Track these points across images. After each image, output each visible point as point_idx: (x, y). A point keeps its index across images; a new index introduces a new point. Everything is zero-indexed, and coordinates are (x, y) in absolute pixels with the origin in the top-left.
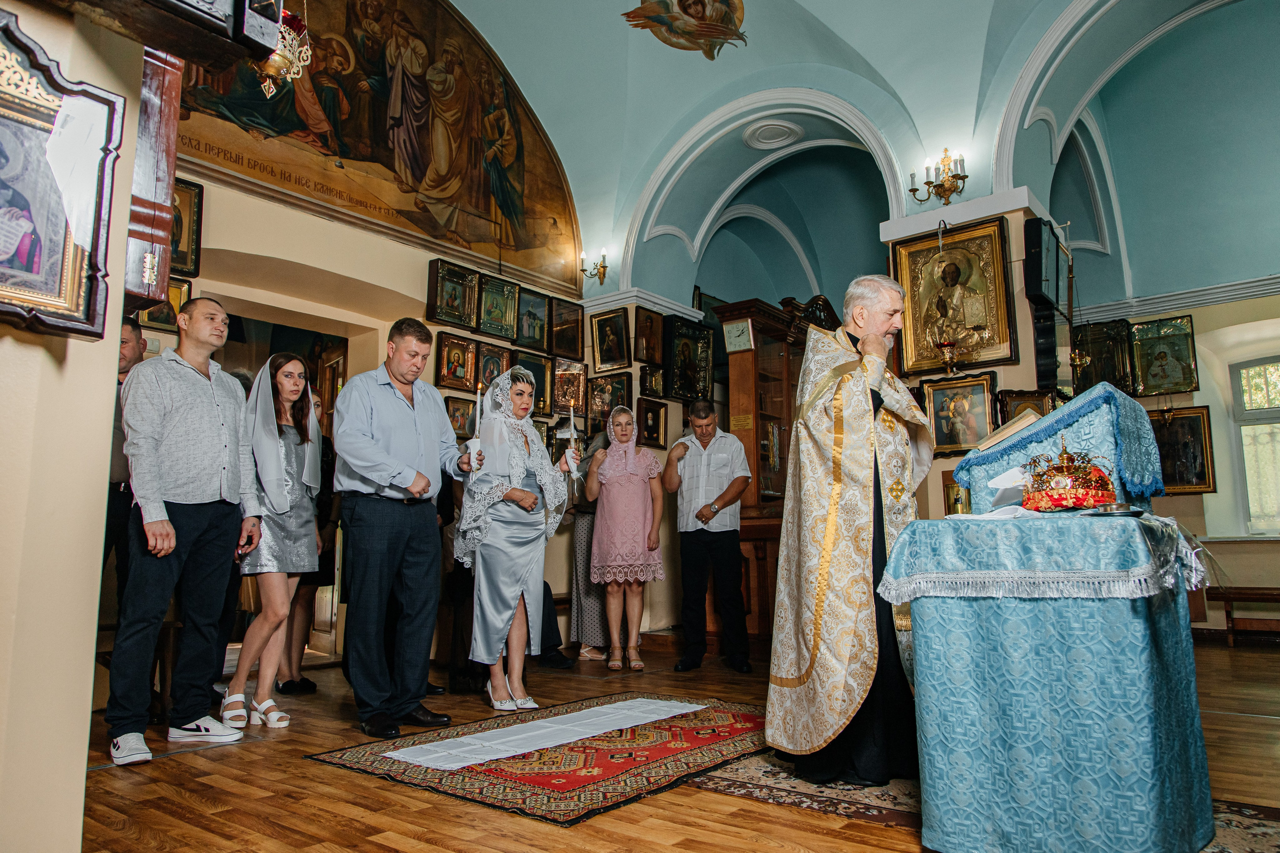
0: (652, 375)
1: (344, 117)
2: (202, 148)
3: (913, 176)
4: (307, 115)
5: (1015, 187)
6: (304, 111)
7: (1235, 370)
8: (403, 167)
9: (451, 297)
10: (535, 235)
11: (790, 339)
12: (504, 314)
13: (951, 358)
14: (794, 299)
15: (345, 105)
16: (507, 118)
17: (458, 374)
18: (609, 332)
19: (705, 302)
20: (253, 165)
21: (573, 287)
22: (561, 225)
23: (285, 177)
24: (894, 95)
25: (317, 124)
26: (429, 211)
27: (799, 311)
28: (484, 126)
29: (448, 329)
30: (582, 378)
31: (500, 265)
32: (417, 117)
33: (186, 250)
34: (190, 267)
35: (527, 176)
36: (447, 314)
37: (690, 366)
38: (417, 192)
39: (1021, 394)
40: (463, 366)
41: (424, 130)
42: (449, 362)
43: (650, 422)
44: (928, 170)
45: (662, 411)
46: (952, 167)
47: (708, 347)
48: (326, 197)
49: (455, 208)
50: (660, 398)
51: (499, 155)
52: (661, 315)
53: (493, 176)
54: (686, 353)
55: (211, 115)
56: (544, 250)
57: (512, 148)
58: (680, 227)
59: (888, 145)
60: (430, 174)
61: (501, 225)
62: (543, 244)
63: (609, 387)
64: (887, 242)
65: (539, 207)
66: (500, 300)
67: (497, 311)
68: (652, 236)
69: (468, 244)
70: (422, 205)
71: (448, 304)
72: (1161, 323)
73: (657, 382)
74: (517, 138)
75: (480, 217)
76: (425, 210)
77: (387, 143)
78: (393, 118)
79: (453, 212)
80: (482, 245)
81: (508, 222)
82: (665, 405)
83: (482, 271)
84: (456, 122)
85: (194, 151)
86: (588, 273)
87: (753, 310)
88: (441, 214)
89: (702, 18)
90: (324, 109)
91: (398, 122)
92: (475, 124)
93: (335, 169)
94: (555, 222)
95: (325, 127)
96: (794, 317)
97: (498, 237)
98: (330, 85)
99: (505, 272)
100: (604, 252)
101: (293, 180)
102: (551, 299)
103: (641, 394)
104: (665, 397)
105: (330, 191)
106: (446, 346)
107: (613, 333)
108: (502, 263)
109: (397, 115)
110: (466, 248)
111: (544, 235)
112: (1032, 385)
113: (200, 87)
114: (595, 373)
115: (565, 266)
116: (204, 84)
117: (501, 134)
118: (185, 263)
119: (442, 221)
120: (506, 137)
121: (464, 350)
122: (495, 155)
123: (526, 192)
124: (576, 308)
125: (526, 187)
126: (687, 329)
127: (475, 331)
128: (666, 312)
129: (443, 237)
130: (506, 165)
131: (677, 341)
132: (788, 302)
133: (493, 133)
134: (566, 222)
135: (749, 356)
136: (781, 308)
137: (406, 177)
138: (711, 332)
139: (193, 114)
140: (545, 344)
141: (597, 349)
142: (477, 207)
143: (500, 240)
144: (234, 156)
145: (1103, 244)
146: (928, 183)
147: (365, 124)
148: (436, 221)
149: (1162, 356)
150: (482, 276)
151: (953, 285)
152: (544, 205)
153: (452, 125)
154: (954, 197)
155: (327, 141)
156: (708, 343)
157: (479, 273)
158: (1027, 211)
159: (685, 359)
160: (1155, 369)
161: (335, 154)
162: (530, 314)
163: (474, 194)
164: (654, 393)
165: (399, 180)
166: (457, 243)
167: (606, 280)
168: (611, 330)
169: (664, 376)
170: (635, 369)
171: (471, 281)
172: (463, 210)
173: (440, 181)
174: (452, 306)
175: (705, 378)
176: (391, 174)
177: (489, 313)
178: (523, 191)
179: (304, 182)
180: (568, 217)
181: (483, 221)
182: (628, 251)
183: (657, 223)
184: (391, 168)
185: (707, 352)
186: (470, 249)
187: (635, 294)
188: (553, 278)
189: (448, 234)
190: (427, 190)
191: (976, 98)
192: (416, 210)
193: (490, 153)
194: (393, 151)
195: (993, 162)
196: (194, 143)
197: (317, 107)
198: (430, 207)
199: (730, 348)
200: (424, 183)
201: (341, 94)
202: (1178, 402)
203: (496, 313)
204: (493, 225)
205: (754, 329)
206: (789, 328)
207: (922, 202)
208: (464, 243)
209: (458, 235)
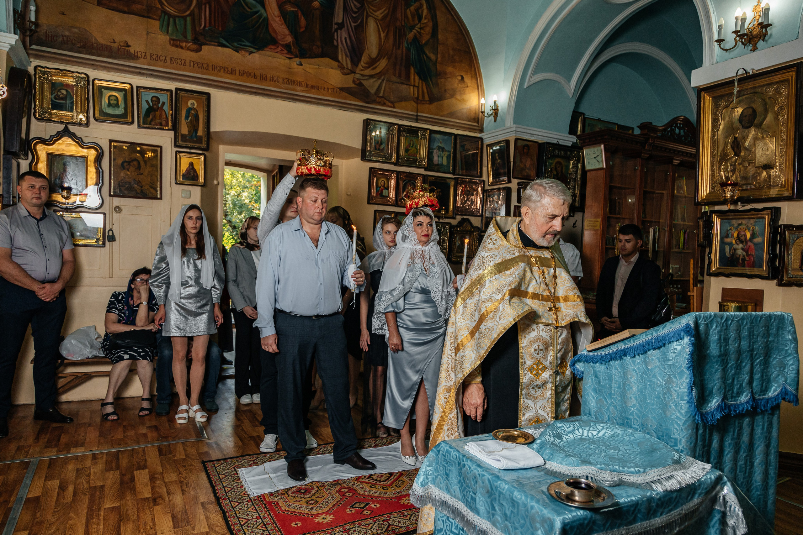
1: (302, 30)
2: (210, 68)
3: (720, 27)
4: (276, 33)
6: (274, 31)
8: (344, 57)
9: (378, 143)
10: (445, 90)
11: (645, 156)
12: (418, 151)
13: (732, 196)
14: (651, 123)
15: (303, 22)
16: (425, 7)
17: (384, 194)
18: (497, 157)
19: (589, 125)
20: (243, 73)
21: (476, 124)
22: (468, 80)
23: (263, 78)
25: (283, 38)
26: (363, 85)
28: (406, 17)
30: (479, 189)
31: (417, 116)
32: (355, 20)
33: (201, 134)
34: (204, 145)
35: (440, 48)
38: (355, 73)
40: (387, 189)
41: (360, 29)
42: (377, 186)
44: (736, 19)
47: (578, 163)
48: (291, 86)
49: (383, 80)
51: (418, 35)
52: (537, 142)
53: (413, 51)
54: (559, 169)
55: (215, 45)
56: (453, 100)
57: (429, 29)
58: (557, 73)
60: (365, 59)
61: (418, 87)
62: (452, 96)
64: (696, 88)
65: (450, 69)
66: (415, 140)
67: (414, 149)
68: (531, 83)
69: (393, 104)
70: (358, 82)
71: (376, 149)
74: (432, 20)
75: (402, 83)
76: (361, 84)
77: (333, 42)
78: (336, 24)
79: (381, 83)
80: (403, 104)
81: (424, 84)
83: (401, 123)
84: (385, 17)
85: (205, 71)
86: (486, 115)
87: (607, 137)
88: (372, 85)
90: (288, 27)
91: (341, 26)
92: (399, 16)
93: (296, 66)
94: (463, 78)
95: (289, 39)
97: (416, 95)
98: (292, 9)
99: (421, 120)
100: (495, 98)
101: (268, 79)
102: (456, 136)
105: (293, 82)
106: (375, 176)
107: (499, 158)
108: (419, 114)
109: (340, 21)
110: (391, 107)
111: (453, 89)
113: (207, 29)
114: (489, 185)
115: (470, 110)
116: (210, 26)
117: (420, 19)
118: (201, 143)
119: (373, 91)
120: (424, 21)
121: (388, 178)
122: (415, 36)
123: (439, 59)
124: (476, 140)
125: (439, 56)
127: (396, 164)
128: (541, 140)
129: (374, 102)
130: (424, 42)
132: (646, 127)
133: (413, 20)
134: (472, 77)
135: (602, 173)
137: (347, 64)
139: (205, 48)
140: (451, 168)
141: (490, 169)
142: (400, 76)
143: (417, 98)
144: (230, 70)
146: (736, 32)
147: (317, 32)
148: (369, 92)
150: (400, 126)
151: (749, 127)
152: (454, 67)
153: (381, 20)
155: (291, 48)
156: (578, 160)
157: (397, 124)
161: (296, 57)
162: (439, 148)
163: (398, 67)
165: (341, 67)
166: (384, 104)
167: (498, 118)
168: (499, 156)
170: (514, 184)
171: (393, 130)
172: (389, 81)
173: (372, 62)
174: (379, 149)
175: (574, 187)
176: (336, 64)
177: (407, 150)
178: (437, 59)
179: (275, 79)
180: (473, 73)
181: (404, 86)
182: (512, 95)
183: (535, 72)
184: (336, 59)
186: (394, 107)
187: (514, 129)
188: (460, 120)
189: (377, 99)
190: (362, 70)
192: (353, 85)
193: (411, 36)
194: (337, 47)
196: (205, 66)
197: (284, 26)
198: (363, 82)
199: (588, 167)
200: (360, 64)
201: (300, 14)
203: (412, 150)
204: (412, 88)
205: (606, 152)
206: (644, 147)
207: (727, 50)
208: (390, 104)
209: (385, 99)
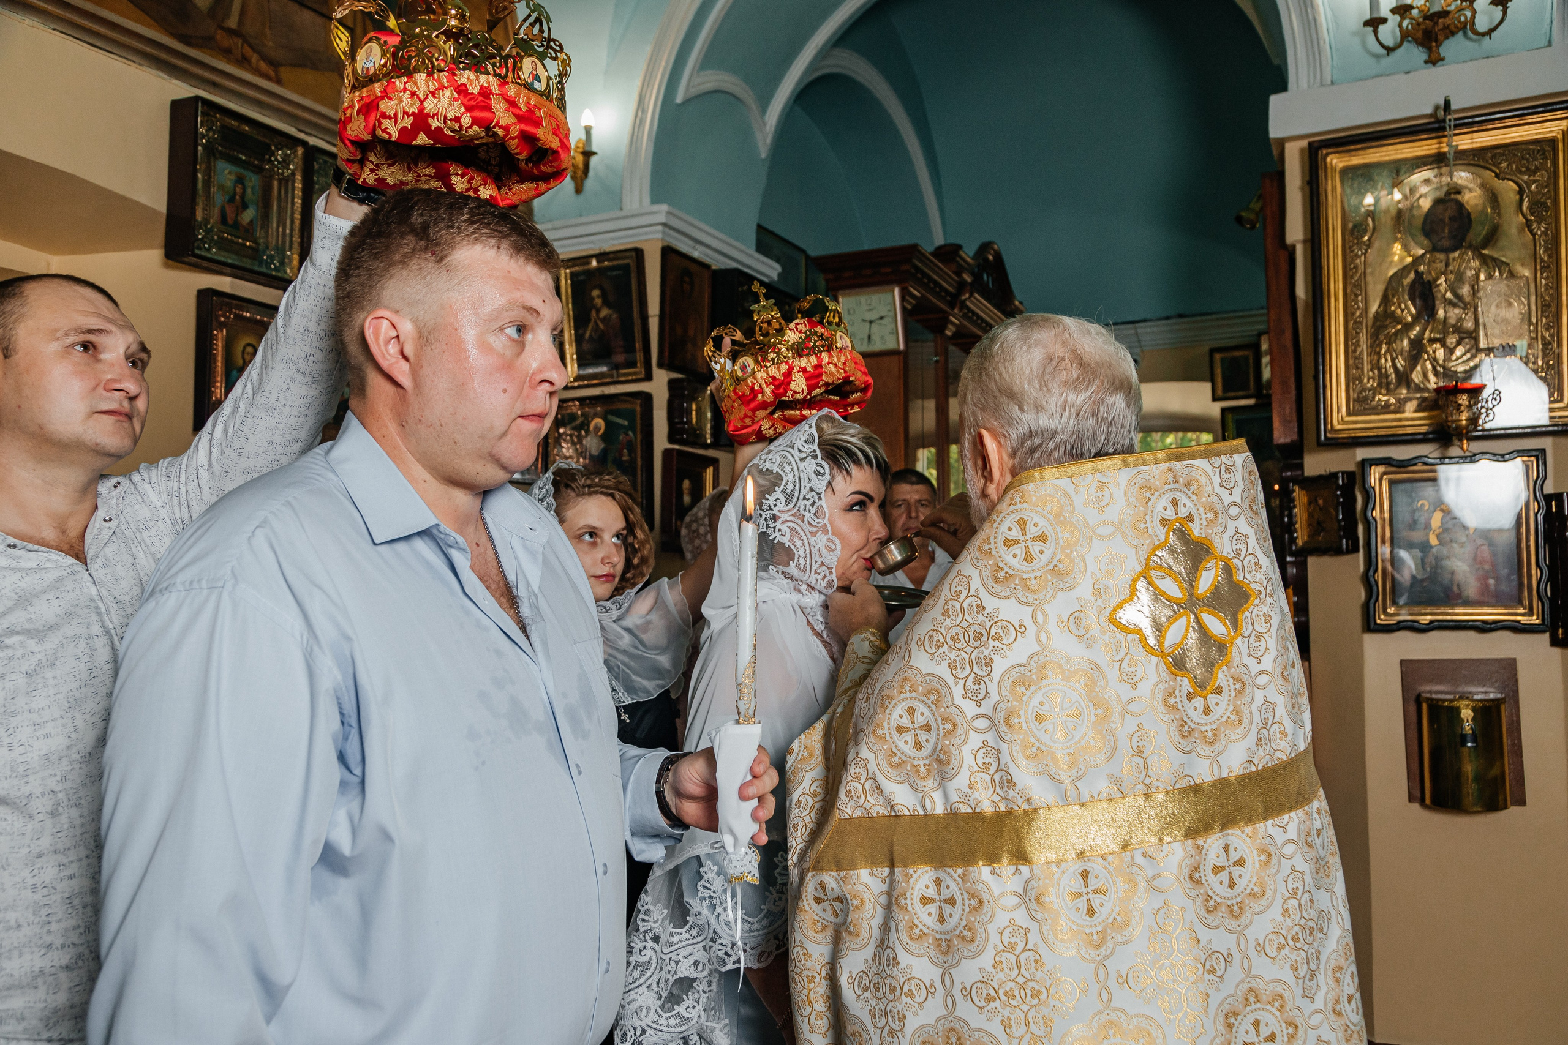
0: (692, 398)
9: (232, 200)
11: (954, 328)
18: (598, 302)
27: (965, 269)
29: (224, 283)
36: (223, 244)
42: (229, 365)
43: (686, 494)
45: (710, 472)
50: (706, 446)
52: (706, 266)
58: (744, 80)
63: (599, 422)
64: (1291, 140)
68: (694, 91)
69: (274, 68)
71: (224, 220)
73: (703, 413)
80: (308, 76)
82: (714, 462)
83: (313, 141)
87: (905, 267)
96: (962, 287)
100: (590, 119)
103: (671, 439)
104: (716, 441)
106: (221, 324)
107: (606, 303)
110: (267, 77)
128: (718, 263)
129: (205, 42)
132: (948, 254)
135: (894, 363)
146: (1405, 9)
150: (312, 153)
151: (1454, 249)
154: (1454, 47)
157: (304, 144)
164: (695, 438)
166: (243, 61)
167: (590, 183)
168: (604, 295)
170: (659, 386)
171: (285, 162)
174: (236, 225)
182: (642, 122)
183: (705, 64)
186: (279, 82)
187: (662, 218)
189: (220, 36)
205: (903, 308)
206: (953, 308)
207: (1389, 50)
208: (263, 66)
209: (245, 41)
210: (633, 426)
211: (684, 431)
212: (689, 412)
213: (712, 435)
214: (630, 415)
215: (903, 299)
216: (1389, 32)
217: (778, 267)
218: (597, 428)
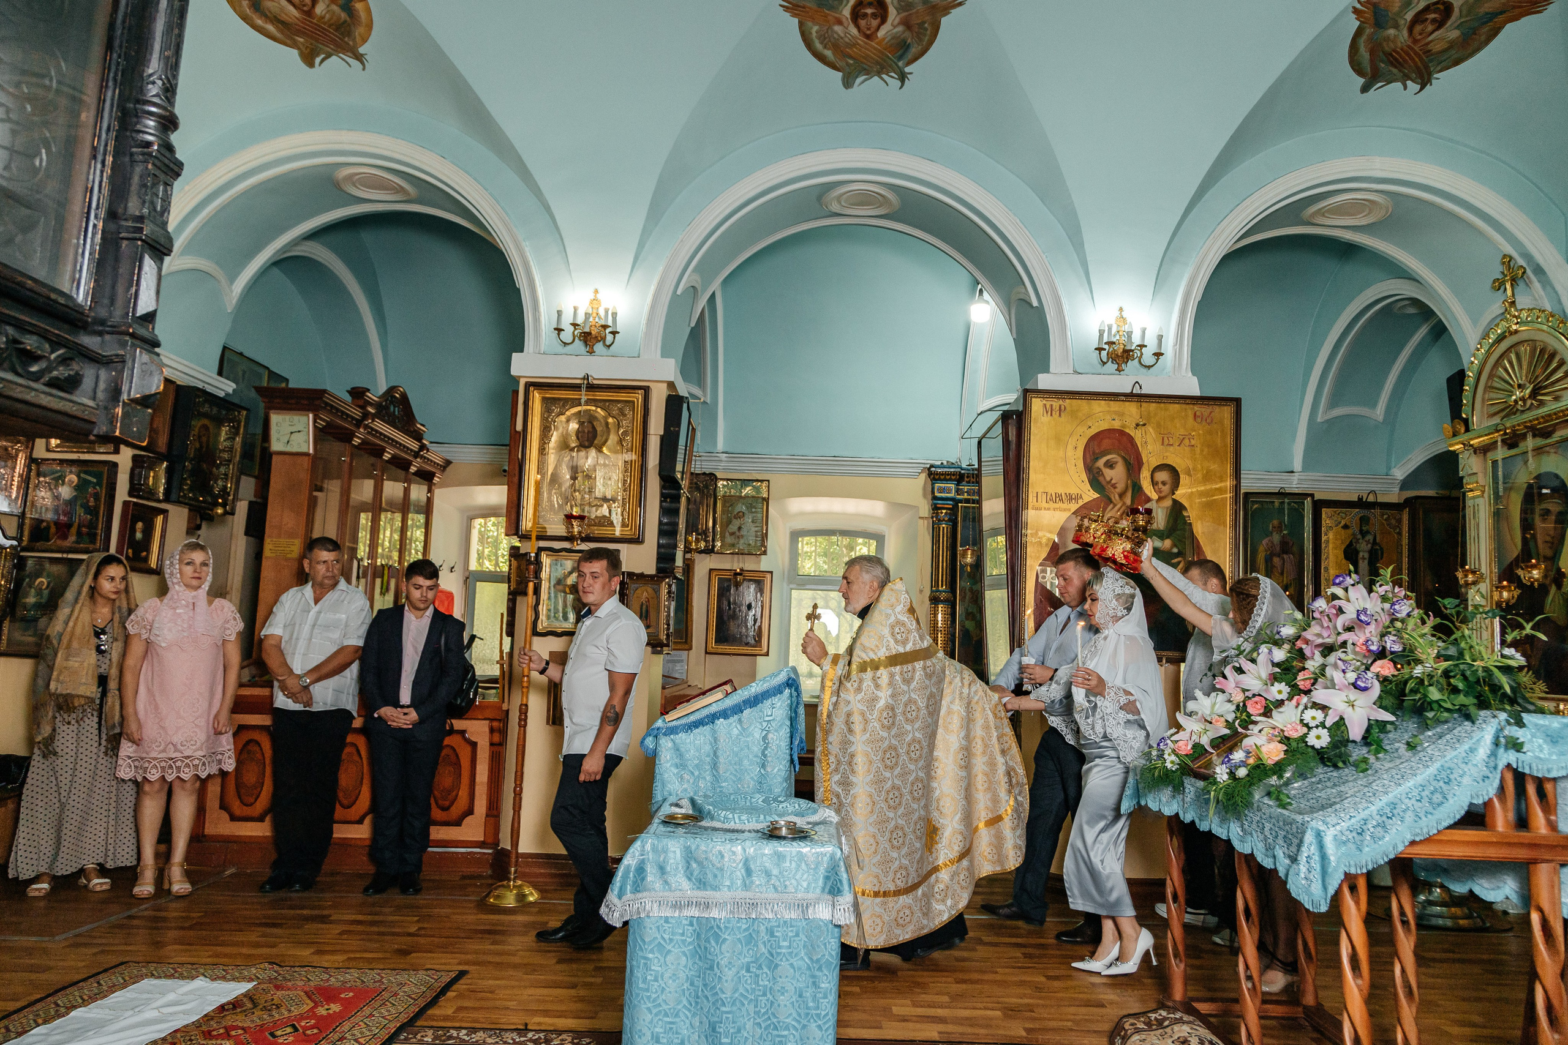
0: (150, 469)
3: (559, 313)
5: (662, 356)
7: (796, 535)
11: (356, 441)
13: (580, 532)
14: (368, 390)
19: (229, 361)
24: (548, 209)
27: (371, 404)
37: (207, 455)
39: (641, 576)
43: (139, 535)
44: (576, 309)
45: (159, 519)
46: (602, 313)
47: (237, 434)
50: (159, 501)
54: (204, 439)
58: (217, 263)
59: (532, 263)
63: (73, 477)
64: (520, 377)
68: (173, 268)
72: (745, 482)
73: (158, 479)
82: (164, 512)
87: (317, 402)
89: (309, 13)
96: (366, 415)
103: (130, 494)
104: (167, 499)
112: (651, 569)
114: (48, 450)
126: (211, 407)
131: (193, 423)
132: (358, 393)
135: (306, 462)
136: (348, 398)
138: (245, 413)
145: (704, 390)
146: (575, 325)
149: (740, 516)
151: (587, 447)
154: (599, 347)
156: (237, 429)
158: (671, 385)
159: (201, 447)
160: (733, 528)
164: (151, 494)
169: (170, 472)
170: (124, 458)
175: (226, 475)
183: (185, 252)
185: (234, 439)
191: (635, 246)
195: (644, 322)
199: (276, 446)
202: (749, 564)
205: (315, 427)
206: (359, 427)
207: (565, 344)
210: (99, 484)
211: (141, 490)
212: (147, 478)
213: (164, 494)
214: (98, 476)
215: (315, 422)
216: (567, 336)
217: (234, 386)
218: (71, 482)
